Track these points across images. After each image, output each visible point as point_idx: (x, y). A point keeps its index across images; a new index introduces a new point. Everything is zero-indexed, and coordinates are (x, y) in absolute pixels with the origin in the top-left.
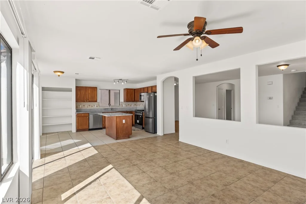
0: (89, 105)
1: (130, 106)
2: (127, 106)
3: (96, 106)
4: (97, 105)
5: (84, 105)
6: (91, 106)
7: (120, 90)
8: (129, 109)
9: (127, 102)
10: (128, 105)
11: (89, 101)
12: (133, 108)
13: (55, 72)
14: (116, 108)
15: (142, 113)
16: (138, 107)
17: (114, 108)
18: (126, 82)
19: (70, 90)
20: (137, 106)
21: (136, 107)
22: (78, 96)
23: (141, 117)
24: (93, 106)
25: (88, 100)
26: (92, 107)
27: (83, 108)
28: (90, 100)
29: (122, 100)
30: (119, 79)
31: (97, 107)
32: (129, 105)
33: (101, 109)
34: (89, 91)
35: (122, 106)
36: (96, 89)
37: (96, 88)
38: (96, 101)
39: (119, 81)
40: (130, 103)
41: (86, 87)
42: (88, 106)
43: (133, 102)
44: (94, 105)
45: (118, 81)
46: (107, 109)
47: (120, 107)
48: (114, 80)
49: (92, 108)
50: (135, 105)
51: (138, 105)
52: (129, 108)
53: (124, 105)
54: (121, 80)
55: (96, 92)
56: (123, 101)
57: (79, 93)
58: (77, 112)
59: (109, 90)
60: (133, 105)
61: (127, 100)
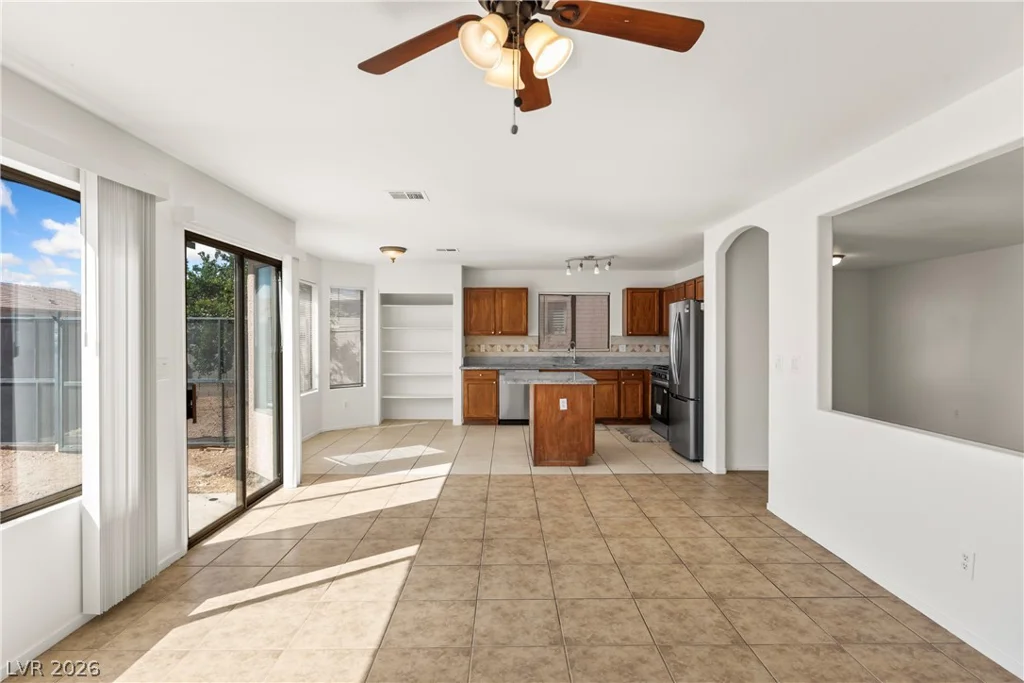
0: (508, 346)
1: (648, 351)
2: (633, 351)
3: (527, 348)
4: (530, 346)
5: (492, 346)
6: (512, 348)
7: (608, 297)
8: (640, 362)
9: (629, 337)
10: (637, 349)
11: (503, 334)
12: (658, 359)
13: (383, 249)
14: (594, 358)
17: (589, 358)
18: (610, 264)
19: (446, 300)
22: (471, 317)
23: (665, 392)
24: (519, 348)
25: (500, 328)
26: (516, 350)
27: (491, 354)
28: (504, 330)
29: (617, 328)
30: (582, 256)
31: (531, 350)
32: (645, 348)
33: (544, 359)
34: (504, 301)
35: (615, 349)
36: (524, 294)
37: (526, 290)
38: (525, 333)
39: (584, 262)
40: (646, 341)
41: (495, 289)
42: (505, 348)
43: (656, 335)
44: (523, 346)
45: (581, 265)
46: (564, 358)
47: (611, 354)
48: (569, 261)
49: (518, 354)
52: (643, 358)
53: (623, 348)
54: (591, 258)
55: (524, 304)
56: (621, 334)
57: (475, 308)
58: (465, 365)
59: (574, 298)
60: (658, 347)
61: (632, 330)
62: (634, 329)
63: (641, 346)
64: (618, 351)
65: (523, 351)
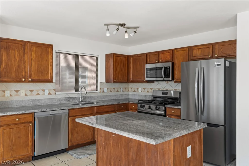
0: (32, 91)
1: (118, 91)
2: (111, 91)
3: (47, 92)
4: (49, 90)
5: (17, 91)
6: (35, 93)
7: (97, 58)
10: (113, 90)
11: (33, 81)
12: (122, 95)
14: (91, 97)
15: (165, 108)
16: (130, 93)
17: (88, 97)
18: (135, 32)
20: (128, 91)
21: (126, 93)
22: (1, 64)
24: (41, 92)
25: (30, 76)
26: (38, 94)
27: (14, 98)
28: (33, 78)
31: (50, 94)
32: (116, 90)
33: (60, 99)
34: (33, 54)
35: (102, 91)
36: (50, 50)
37: (51, 46)
38: (51, 81)
39: (120, 28)
40: (117, 85)
41: (25, 43)
42: (29, 93)
44: (44, 90)
45: (117, 30)
48: (108, 25)
49: (38, 97)
50: (125, 88)
51: (130, 89)
52: (116, 95)
53: (106, 90)
54: (123, 25)
56: (104, 81)
59: (77, 56)
60: (122, 88)
61: (115, 79)
62: (117, 79)
63: (114, 89)
64: (103, 92)
65: (44, 94)
